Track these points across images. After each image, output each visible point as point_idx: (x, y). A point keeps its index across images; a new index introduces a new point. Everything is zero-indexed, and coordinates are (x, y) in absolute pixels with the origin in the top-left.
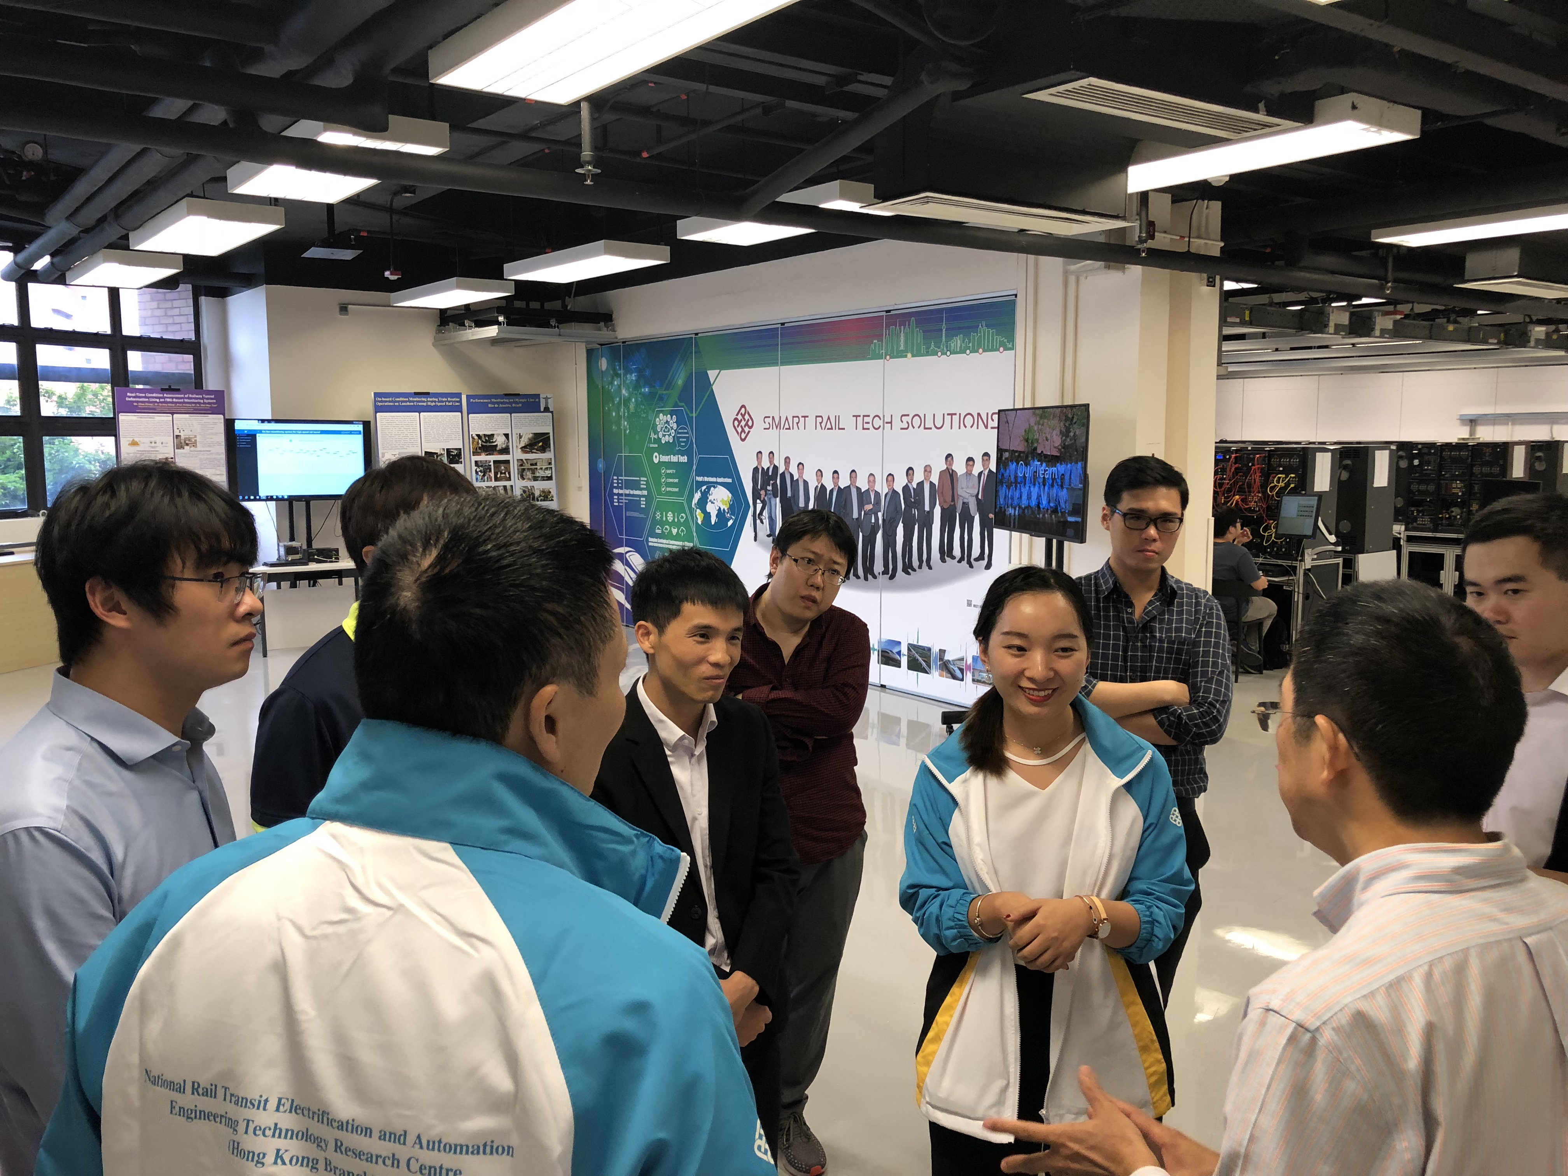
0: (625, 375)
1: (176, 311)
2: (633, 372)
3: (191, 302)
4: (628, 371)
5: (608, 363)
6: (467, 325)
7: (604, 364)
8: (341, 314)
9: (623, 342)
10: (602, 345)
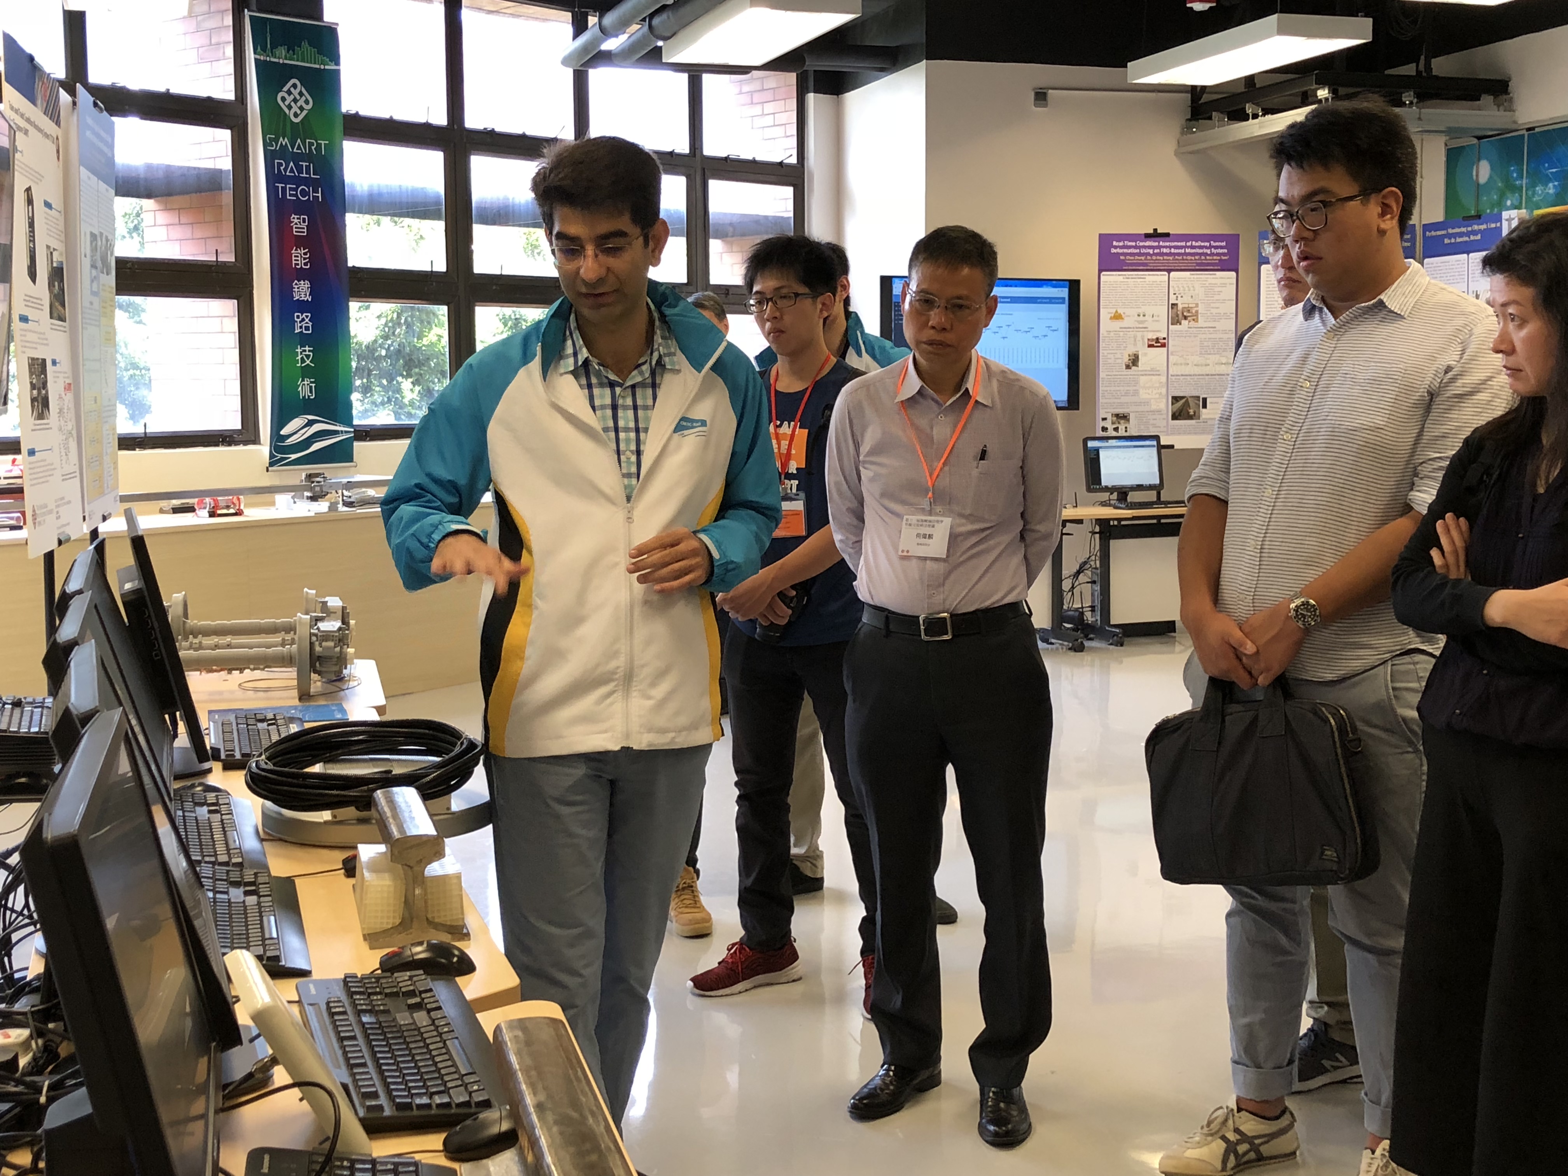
0: (1532, 185)
1: (769, 120)
2: (1550, 180)
3: (793, 104)
4: (1538, 177)
5: (1492, 169)
6: (1249, 111)
7: (1484, 171)
8: (1035, 105)
9: (1529, 129)
10: (1479, 138)
